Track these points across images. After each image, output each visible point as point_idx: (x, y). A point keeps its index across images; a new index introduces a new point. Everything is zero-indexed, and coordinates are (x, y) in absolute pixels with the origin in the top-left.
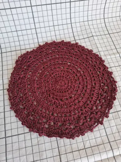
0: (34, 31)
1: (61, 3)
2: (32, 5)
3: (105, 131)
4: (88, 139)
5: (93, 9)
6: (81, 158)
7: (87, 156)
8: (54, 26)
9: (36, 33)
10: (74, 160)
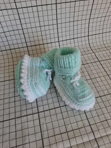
0: (21, 32)
1: (47, 5)
2: (17, 7)
3: (86, 115)
4: (70, 123)
5: (80, 10)
6: (63, 141)
7: (69, 139)
8: (40, 27)
9: (24, 34)
10: (56, 143)
